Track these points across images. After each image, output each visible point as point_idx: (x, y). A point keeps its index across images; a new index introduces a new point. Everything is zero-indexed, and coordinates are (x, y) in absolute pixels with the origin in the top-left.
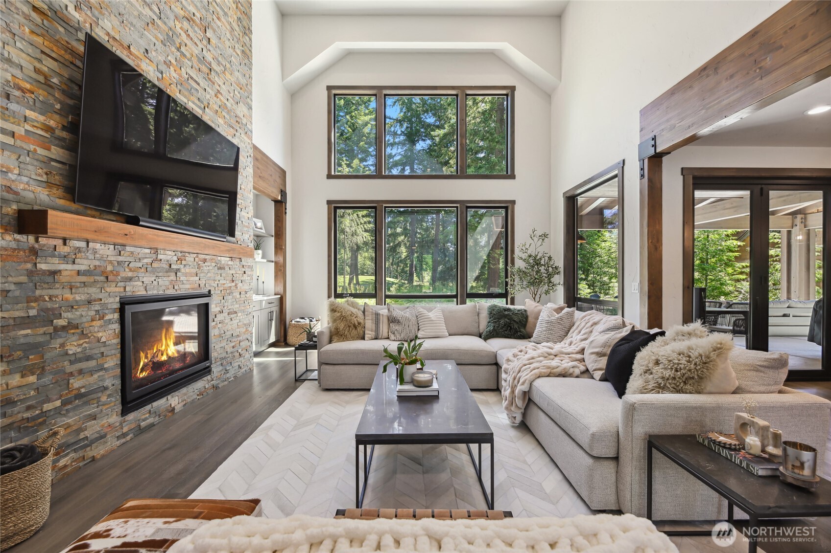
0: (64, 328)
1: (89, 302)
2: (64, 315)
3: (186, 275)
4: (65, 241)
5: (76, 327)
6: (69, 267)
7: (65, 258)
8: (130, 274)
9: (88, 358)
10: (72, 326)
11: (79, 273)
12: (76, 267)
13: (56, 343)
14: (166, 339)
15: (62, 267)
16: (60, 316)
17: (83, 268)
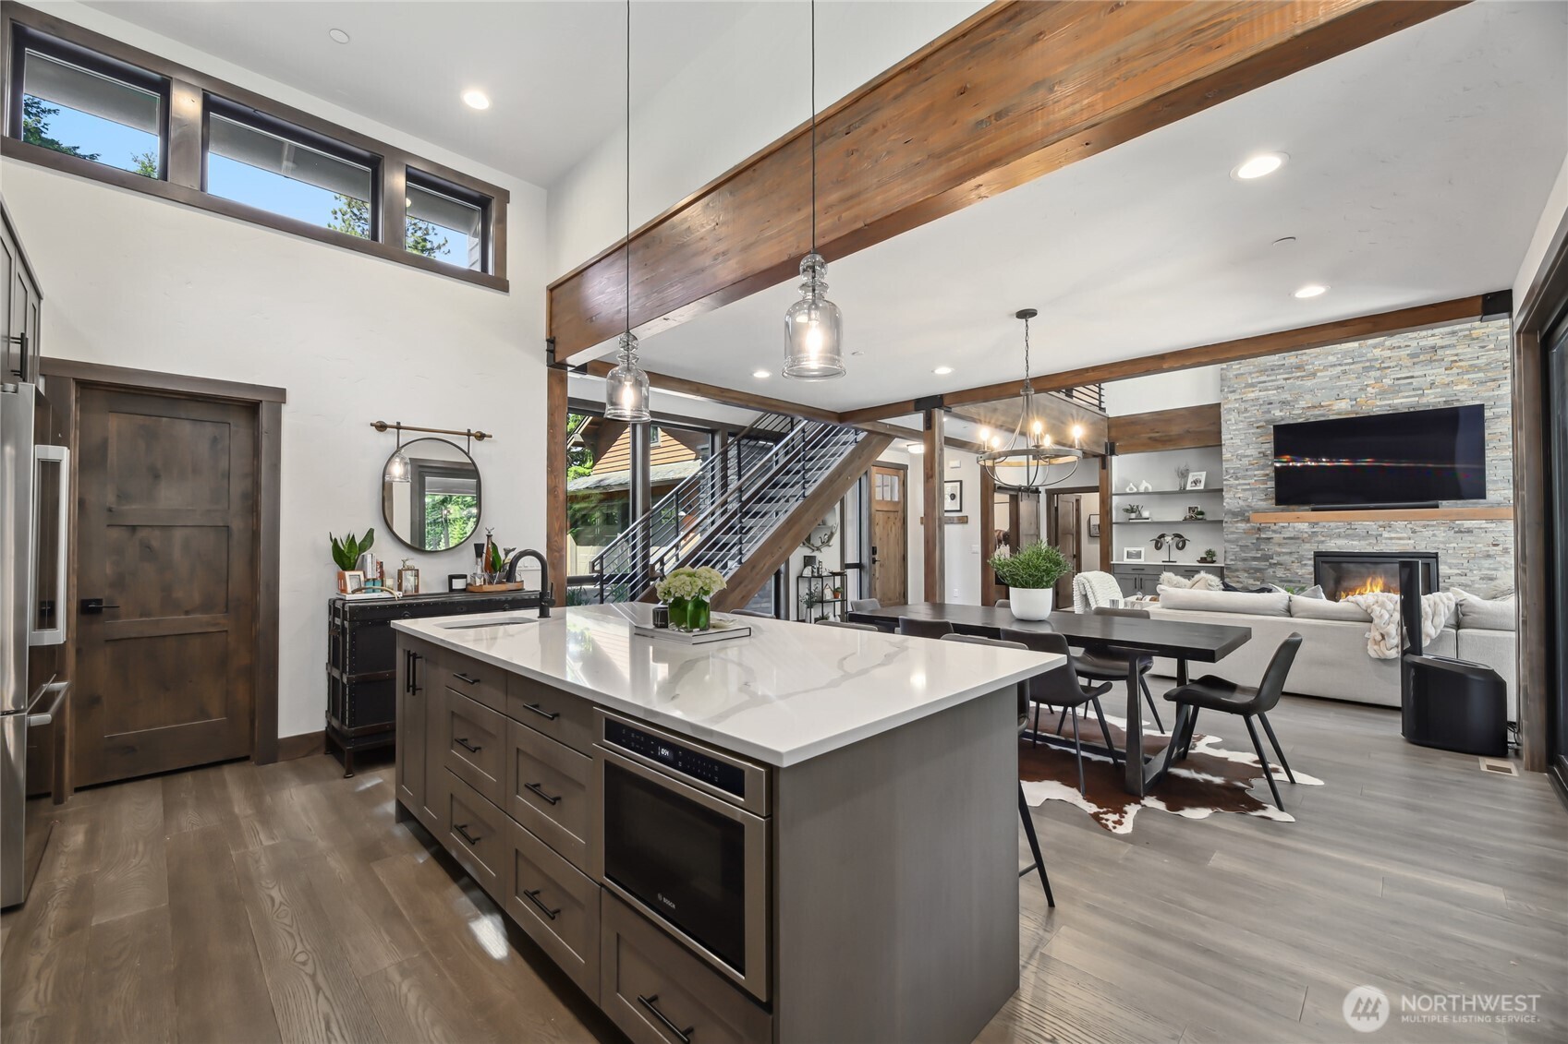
0: (1275, 564)
1: (1291, 553)
2: (1275, 557)
3: (1386, 538)
4: (1275, 524)
5: (1281, 565)
6: (1278, 535)
7: (1274, 531)
8: (1323, 539)
9: (1290, 581)
10: (1279, 564)
11: (1284, 538)
12: (1283, 536)
13: (1271, 571)
14: (1371, 585)
15: (1274, 535)
16: (1272, 559)
17: (1286, 536)
